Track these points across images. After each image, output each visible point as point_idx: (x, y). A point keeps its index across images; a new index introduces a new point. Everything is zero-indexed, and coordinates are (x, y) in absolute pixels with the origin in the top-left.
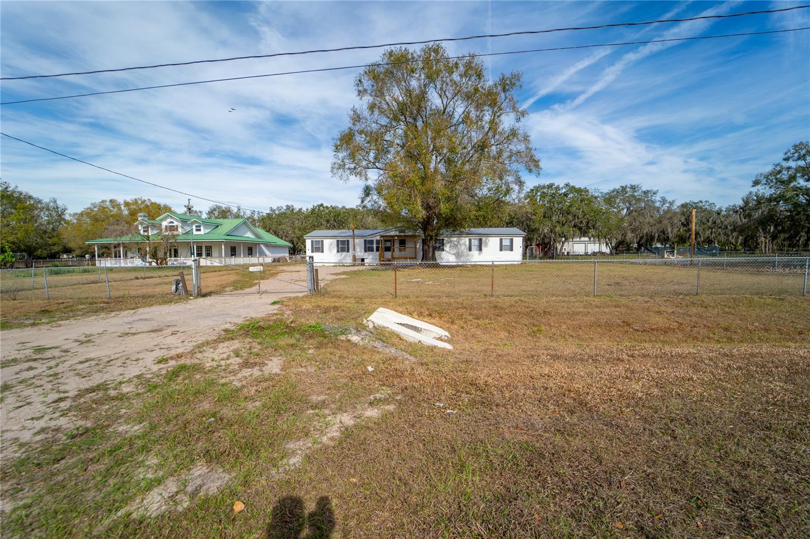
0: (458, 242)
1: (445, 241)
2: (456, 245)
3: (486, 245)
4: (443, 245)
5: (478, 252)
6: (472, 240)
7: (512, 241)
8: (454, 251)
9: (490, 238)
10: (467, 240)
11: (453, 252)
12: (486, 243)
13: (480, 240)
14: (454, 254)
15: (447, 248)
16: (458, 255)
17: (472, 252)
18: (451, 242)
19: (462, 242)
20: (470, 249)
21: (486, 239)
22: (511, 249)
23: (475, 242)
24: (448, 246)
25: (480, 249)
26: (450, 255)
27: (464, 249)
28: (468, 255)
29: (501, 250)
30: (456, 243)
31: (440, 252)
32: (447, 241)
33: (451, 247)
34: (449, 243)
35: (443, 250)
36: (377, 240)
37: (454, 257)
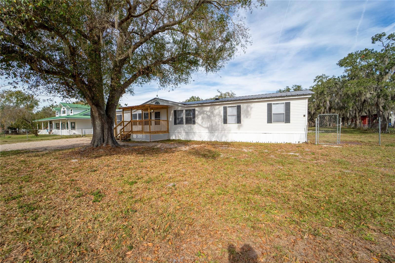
0: (212, 113)
1: (197, 113)
2: (209, 117)
3: (248, 114)
4: (194, 117)
5: (237, 125)
6: (228, 109)
7: (288, 106)
8: (207, 124)
9: (253, 105)
10: (221, 108)
11: (206, 126)
12: (248, 112)
13: (239, 108)
14: (207, 128)
15: (199, 120)
16: (212, 129)
17: (228, 125)
18: (203, 112)
19: (216, 112)
20: (225, 121)
21: (247, 107)
22: (287, 120)
23: (231, 111)
24: (200, 117)
25: (239, 121)
26: (203, 129)
27: (218, 120)
28: (223, 129)
29: (270, 120)
30: (209, 114)
31: (192, 125)
32: (199, 112)
33: (203, 118)
34: (201, 114)
35: (194, 123)
36: (139, 114)
37: (207, 131)
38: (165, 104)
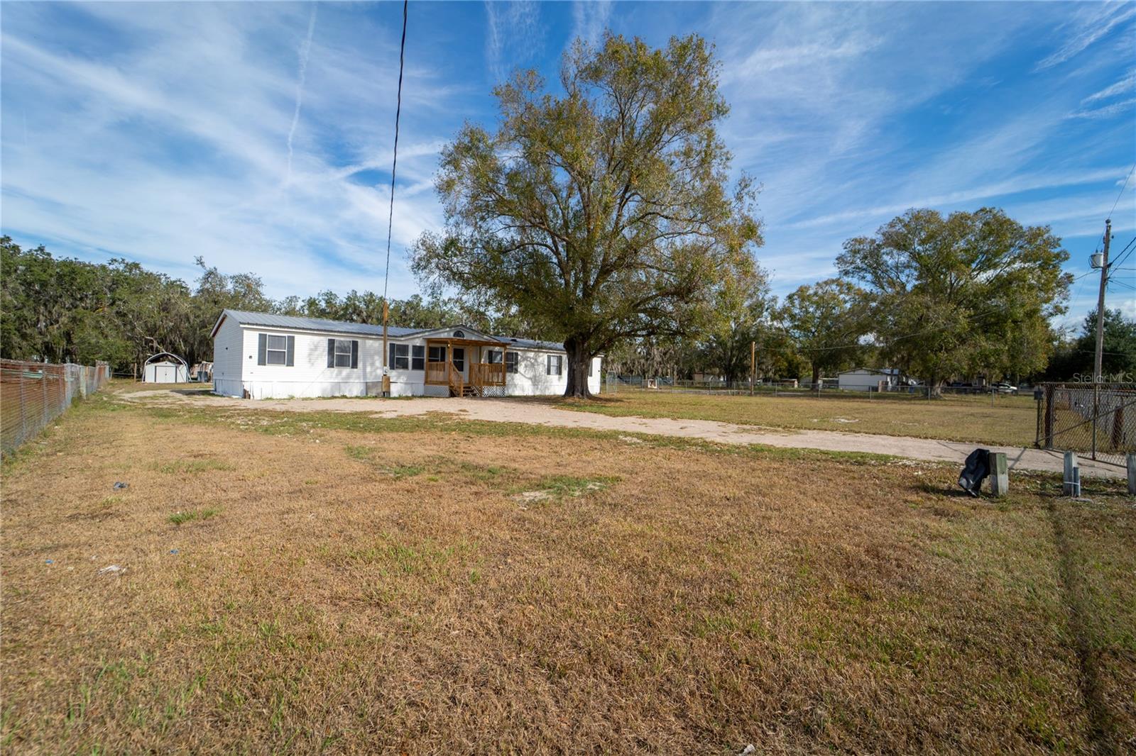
0: (535, 360)
1: (519, 357)
2: (533, 365)
4: (517, 364)
5: (557, 376)
6: (552, 357)
8: (530, 374)
10: (545, 357)
11: (529, 376)
13: (560, 359)
14: (531, 379)
15: (521, 368)
16: (535, 380)
17: (551, 376)
18: (526, 358)
19: (540, 360)
20: (549, 372)
24: (523, 364)
25: (560, 373)
26: (525, 379)
27: (541, 369)
28: (546, 380)
30: (533, 361)
31: (513, 374)
32: (522, 357)
33: (526, 366)
34: (524, 360)
35: (516, 371)
36: (414, 347)
37: (530, 382)
38: (473, 339)
